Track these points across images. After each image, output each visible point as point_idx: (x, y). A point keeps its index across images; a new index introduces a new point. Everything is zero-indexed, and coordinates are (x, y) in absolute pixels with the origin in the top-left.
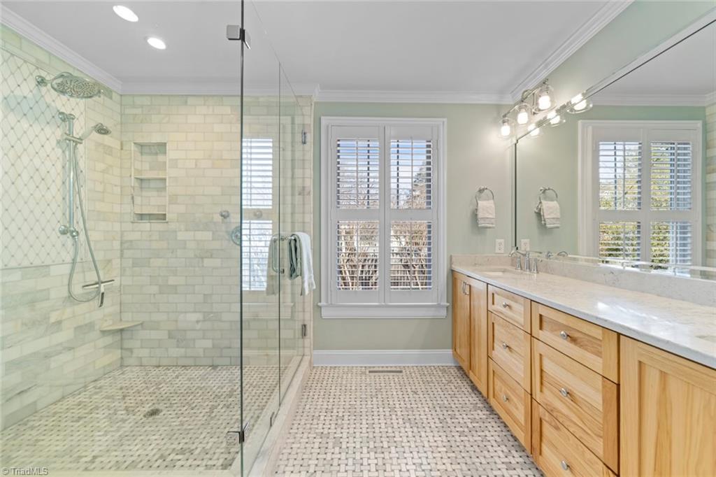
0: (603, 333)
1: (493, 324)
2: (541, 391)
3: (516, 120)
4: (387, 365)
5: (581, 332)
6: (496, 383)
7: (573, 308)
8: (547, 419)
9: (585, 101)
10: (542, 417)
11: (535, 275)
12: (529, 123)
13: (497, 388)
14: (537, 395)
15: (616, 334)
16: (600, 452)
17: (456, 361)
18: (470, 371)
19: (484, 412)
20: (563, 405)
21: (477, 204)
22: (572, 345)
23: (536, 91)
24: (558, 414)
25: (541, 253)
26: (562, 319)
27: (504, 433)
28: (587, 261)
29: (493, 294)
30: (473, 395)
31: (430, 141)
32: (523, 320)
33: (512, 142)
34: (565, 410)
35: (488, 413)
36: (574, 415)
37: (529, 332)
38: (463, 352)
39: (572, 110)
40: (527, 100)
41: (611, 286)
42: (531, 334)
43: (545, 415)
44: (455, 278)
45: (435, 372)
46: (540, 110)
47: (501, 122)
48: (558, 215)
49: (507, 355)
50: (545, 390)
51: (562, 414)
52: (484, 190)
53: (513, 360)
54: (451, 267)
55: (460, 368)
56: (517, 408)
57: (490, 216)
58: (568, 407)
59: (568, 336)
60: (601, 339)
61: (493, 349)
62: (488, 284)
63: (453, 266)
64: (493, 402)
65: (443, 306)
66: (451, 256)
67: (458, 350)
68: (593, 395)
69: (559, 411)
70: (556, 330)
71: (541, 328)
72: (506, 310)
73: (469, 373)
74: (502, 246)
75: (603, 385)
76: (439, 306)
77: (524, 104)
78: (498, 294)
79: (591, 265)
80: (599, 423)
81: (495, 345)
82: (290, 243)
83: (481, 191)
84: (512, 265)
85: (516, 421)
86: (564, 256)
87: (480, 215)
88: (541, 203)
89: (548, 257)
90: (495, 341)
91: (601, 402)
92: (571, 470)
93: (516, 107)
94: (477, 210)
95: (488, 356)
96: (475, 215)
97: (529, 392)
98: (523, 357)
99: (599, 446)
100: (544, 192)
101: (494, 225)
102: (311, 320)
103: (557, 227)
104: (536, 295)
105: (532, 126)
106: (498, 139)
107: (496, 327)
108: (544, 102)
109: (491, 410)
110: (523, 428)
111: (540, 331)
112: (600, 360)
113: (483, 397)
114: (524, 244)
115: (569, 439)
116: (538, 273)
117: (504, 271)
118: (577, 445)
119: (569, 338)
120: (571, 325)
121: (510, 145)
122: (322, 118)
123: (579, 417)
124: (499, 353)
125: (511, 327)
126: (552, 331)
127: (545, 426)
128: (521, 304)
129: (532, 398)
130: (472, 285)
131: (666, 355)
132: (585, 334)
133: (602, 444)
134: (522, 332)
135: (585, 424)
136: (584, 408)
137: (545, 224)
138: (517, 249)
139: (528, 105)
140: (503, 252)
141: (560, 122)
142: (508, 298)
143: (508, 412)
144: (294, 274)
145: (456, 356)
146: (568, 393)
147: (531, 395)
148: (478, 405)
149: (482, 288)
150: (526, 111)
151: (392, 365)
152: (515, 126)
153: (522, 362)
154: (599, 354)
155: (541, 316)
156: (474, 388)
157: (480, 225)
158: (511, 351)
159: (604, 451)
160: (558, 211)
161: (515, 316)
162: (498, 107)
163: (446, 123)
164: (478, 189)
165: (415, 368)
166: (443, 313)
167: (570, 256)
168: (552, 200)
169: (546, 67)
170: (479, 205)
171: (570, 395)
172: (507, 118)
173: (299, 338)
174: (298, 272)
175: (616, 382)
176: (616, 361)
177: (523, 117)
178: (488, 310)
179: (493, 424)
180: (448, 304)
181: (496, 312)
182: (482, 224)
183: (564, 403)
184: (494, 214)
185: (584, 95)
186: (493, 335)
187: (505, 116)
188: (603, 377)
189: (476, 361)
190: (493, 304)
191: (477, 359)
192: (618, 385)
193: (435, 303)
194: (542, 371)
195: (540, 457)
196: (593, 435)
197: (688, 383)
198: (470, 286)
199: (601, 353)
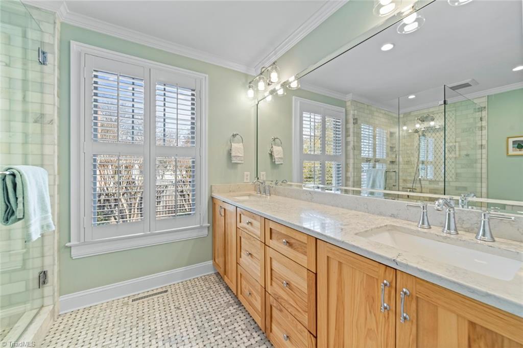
0: (308, 238)
1: (240, 237)
2: (271, 285)
3: (257, 87)
4: (152, 289)
5: (294, 239)
6: (242, 283)
7: (290, 222)
8: (275, 305)
9: (296, 81)
10: (272, 304)
11: (269, 197)
12: (265, 91)
13: (243, 286)
14: (269, 289)
15: (314, 239)
16: (306, 323)
17: (215, 270)
18: (225, 276)
19: (234, 307)
20: (285, 293)
21: (231, 145)
22: (289, 249)
23: (269, 68)
24: (282, 300)
25: (272, 181)
26: (283, 231)
27: (248, 320)
28: (297, 186)
29: (240, 215)
30: (227, 295)
31: (194, 90)
32: (259, 233)
33: (255, 102)
34: (285, 297)
35: (237, 306)
36: (291, 300)
37: (264, 242)
38: (220, 260)
39: (290, 86)
40: (264, 74)
41: (310, 202)
42: (265, 243)
43: (273, 302)
44: (215, 204)
45: (198, 283)
46: (272, 82)
47: (248, 86)
48: (282, 156)
49: (249, 260)
50: (274, 284)
51: (284, 300)
52: (236, 135)
53: (253, 263)
54: (211, 195)
55: (218, 274)
56: (256, 300)
57: (241, 155)
58: (288, 294)
59: (287, 242)
60: (306, 242)
61: (241, 257)
62: (237, 207)
63: (213, 194)
64: (240, 297)
65: (205, 227)
66: (211, 186)
67: (217, 260)
68: (302, 283)
69: (282, 298)
70: (280, 239)
71: (271, 238)
72: (249, 227)
73: (224, 277)
74: (248, 176)
75: (307, 275)
76: (201, 227)
77: (262, 76)
78: (244, 215)
79: (298, 188)
80: (305, 302)
81: (242, 254)
82: (4, 180)
83: (234, 136)
84: (255, 190)
85: (256, 310)
86: (285, 183)
87: (233, 154)
88: (272, 147)
89: (276, 184)
90: (242, 250)
91: (306, 287)
92: (289, 339)
93: (258, 78)
94: (231, 150)
95: (237, 263)
96: (229, 154)
97: (263, 286)
98: (259, 260)
99: (305, 318)
100: (274, 140)
101: (243, 162)
102: (54, 265)
103: (282, 164)
104: (268, 214)
105: (266, 94)
106: (246, 99)
107: (242, 239)
108: (274, 76)
109: (239, 304)
110: (260, 314)
111: (271, 240)
112: (305, 258)
113: (234, 294)
114: (263, 175)
115: (288, 318)
116: (270, 195)
117: (249, 195)
118: (293, 321)
119: (288, 244)
120: (289, 234)
121: (253, 105)
122: (72, 42)
123: (293, 299)
124: (245, 259)
125: (252, 239)
126: (278, 239)
127: (274, 309)
128: (259, 221)
129: (265, 291)
130: (226, 208)
131: (341, 250)
132: (296, 240)
133: (307, 317)
134: (259, 242)
135: (297, 305)
136: (297, 293)
137: (275, 162)
138: (258, 179)
139: (265, 77)
140: (248, 181)
141: (283, 94)
142: (250, 217)
143: (251, 304)
144: (13, 218)
145: (216, 265)
146: (287, 284)
147: (265, 288)
148: (230, 302)
149: (233, 211)
150: (264, 81)
151: (158, 288)
152: (257, 91)
153: (259, 264)
154: (305, 253)
155: (271, 229)
156: (228, 288)
157: (233, 162)
158: (252, 257)
159: (308, 323)
160: (282, 152)
161: (255, 230)
162: (246, 76)
163: (207, 79)
164: (232, 134)
165: (180, 284)
166: (205, 232)
167: (288, 183)
168: (279, 146)
169: (275, 54)
170: (232, 146)
171: (289, 285)
172: (251, 85)
173: (34, 289)
174: (19, 214)
175: (315, 272)
176: (315, 258)
177: (261, 85)
178: (237, 227)
179: (241, 315)
180: (209, 225)
181: (243, 228)
182: (234, 161)
183: (285, 291)
184: (243, 154)
185: (296, 77)
186: (241, 246)
187: (250, 83)
188: (308, 269)
189: (229, 267)
190: (240, 222)
191: (230, 266)
192: (316, 274)
193: (199, 226)
194: (271, 269)
195: (271, 334)
196: (302, 312)
197: (353, 268)
198: (225, 209)
199: (306, 252)
